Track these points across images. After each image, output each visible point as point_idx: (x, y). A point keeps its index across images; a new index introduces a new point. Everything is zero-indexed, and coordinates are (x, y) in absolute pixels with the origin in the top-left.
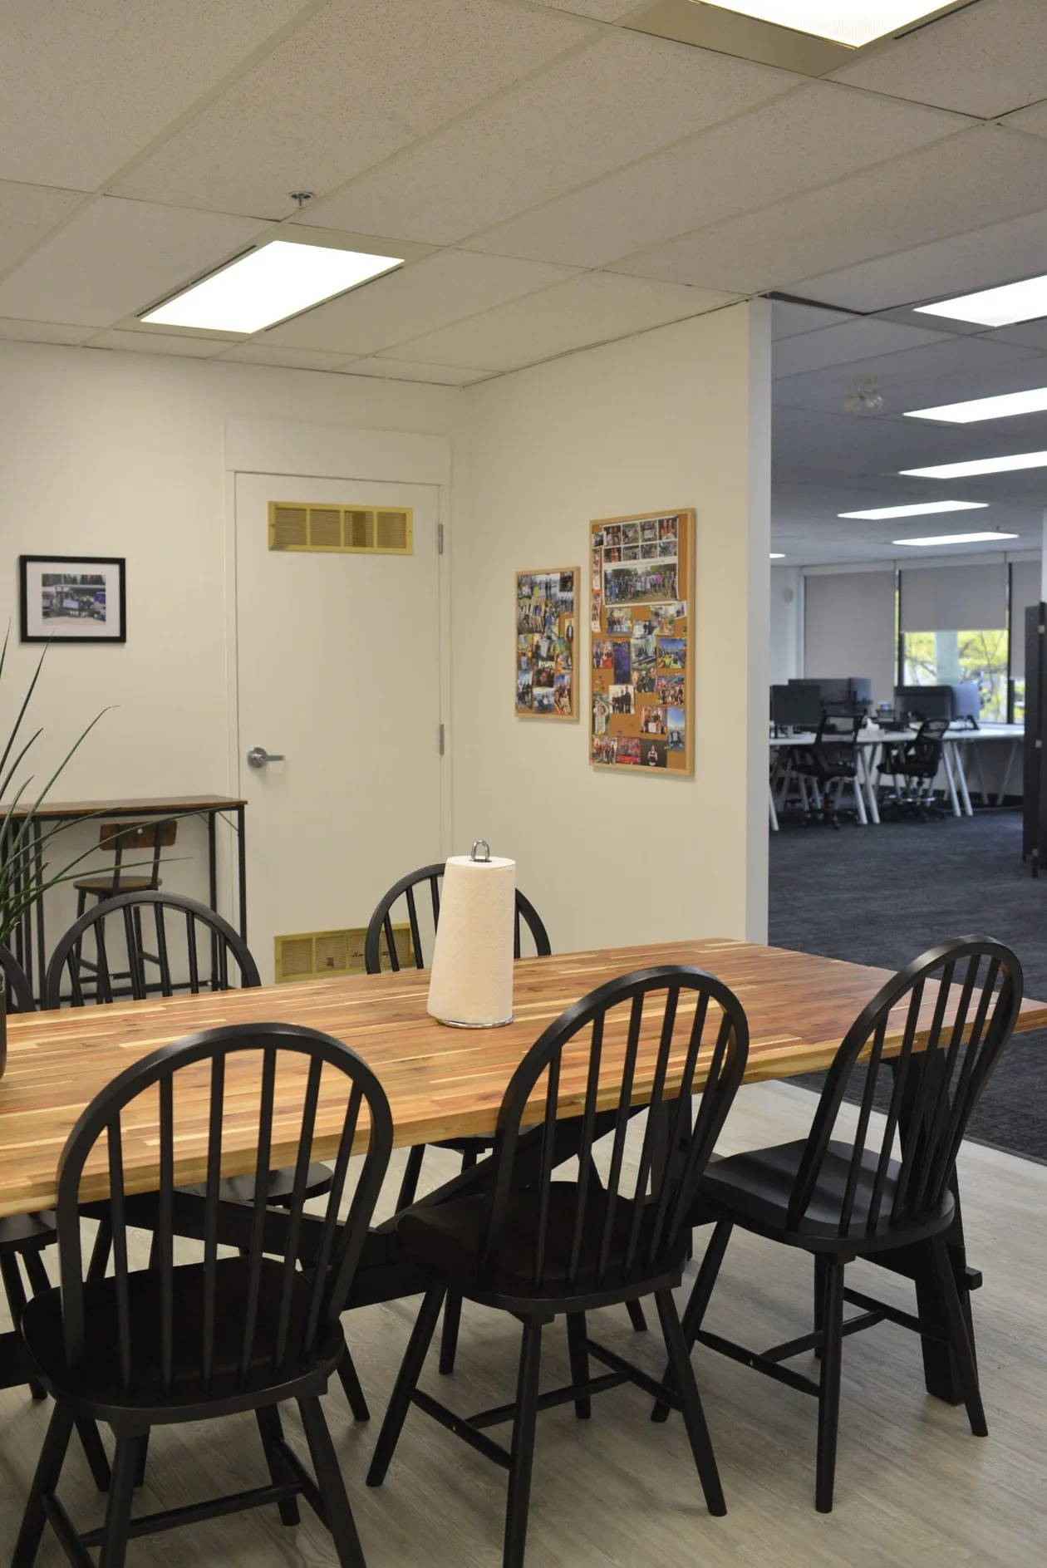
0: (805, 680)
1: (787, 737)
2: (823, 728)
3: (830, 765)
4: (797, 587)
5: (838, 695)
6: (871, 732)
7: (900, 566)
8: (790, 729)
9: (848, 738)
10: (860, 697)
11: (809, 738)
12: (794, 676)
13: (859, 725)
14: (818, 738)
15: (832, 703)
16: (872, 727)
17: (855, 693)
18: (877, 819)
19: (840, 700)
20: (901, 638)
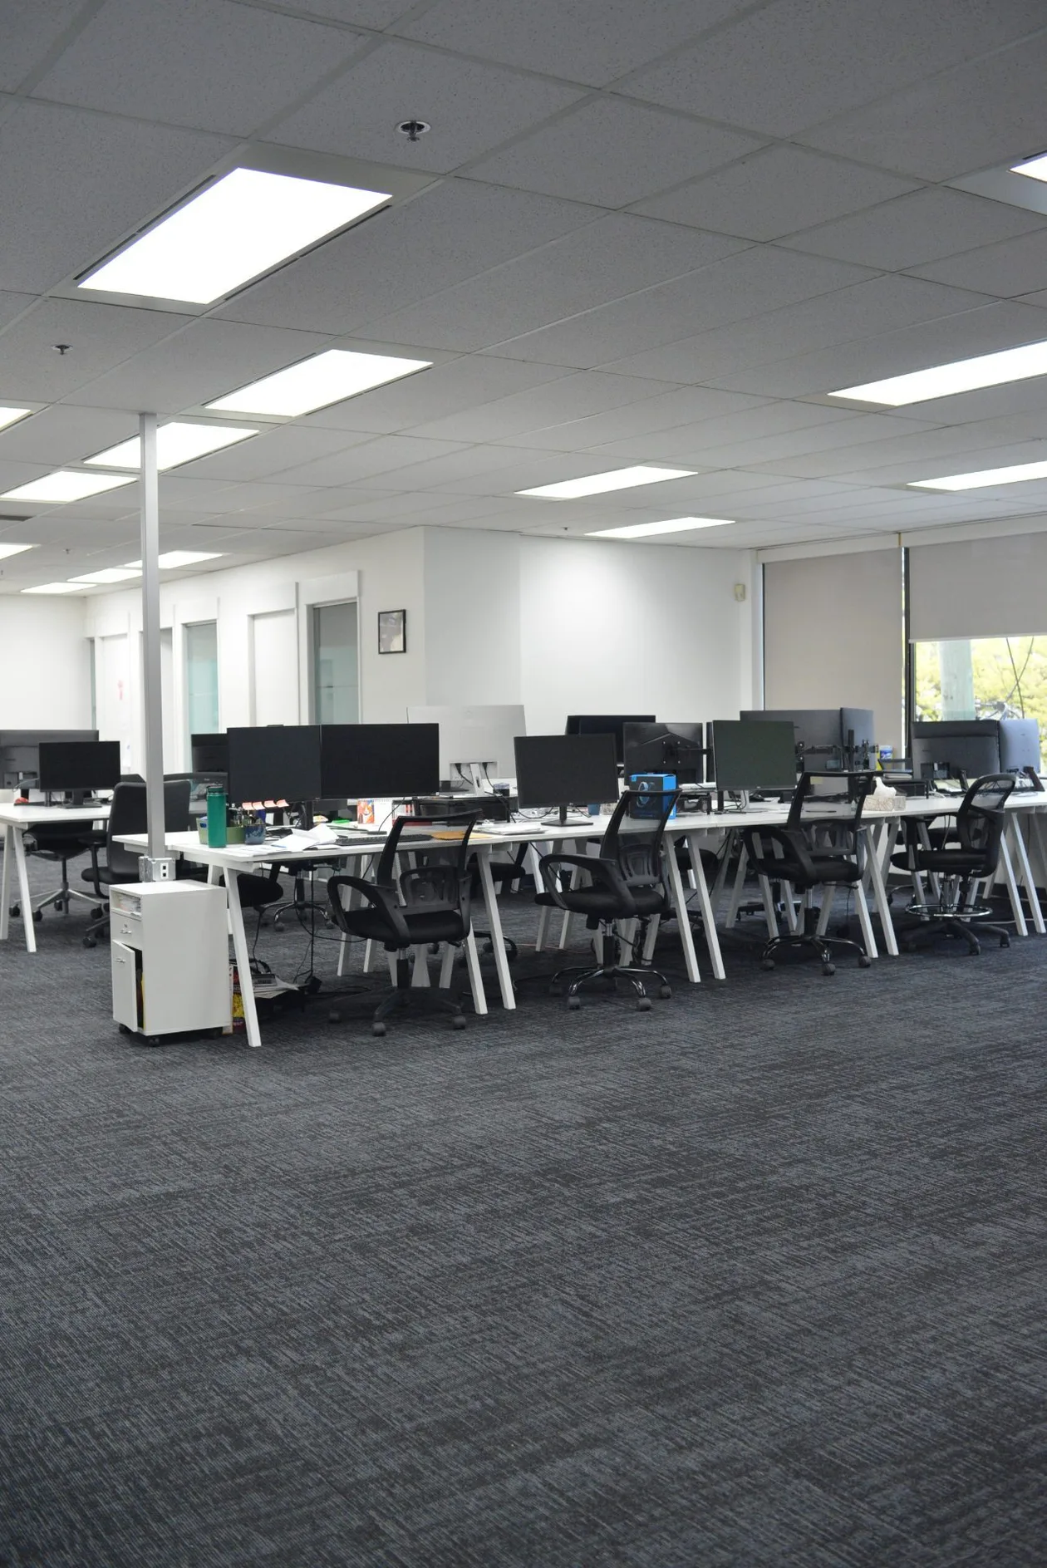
0: (765, 713)
1: (739, 811)
2: (800, 795)
3: (815, 859)
4: (752, 579)
5: (821, 736)
6: (883, 801)
7: (907, 541)
8: (746, 795)
9: (844, 810)
10: (858, 741)
11: (775, 812)
12: (748, 707)
13: (861, 788)
14: (795, 812)
15: (813, 751)
16: (882, 789)
17: (851, 733)
18: (894, 949)
19: (825, 746)
20: (910, 649)
